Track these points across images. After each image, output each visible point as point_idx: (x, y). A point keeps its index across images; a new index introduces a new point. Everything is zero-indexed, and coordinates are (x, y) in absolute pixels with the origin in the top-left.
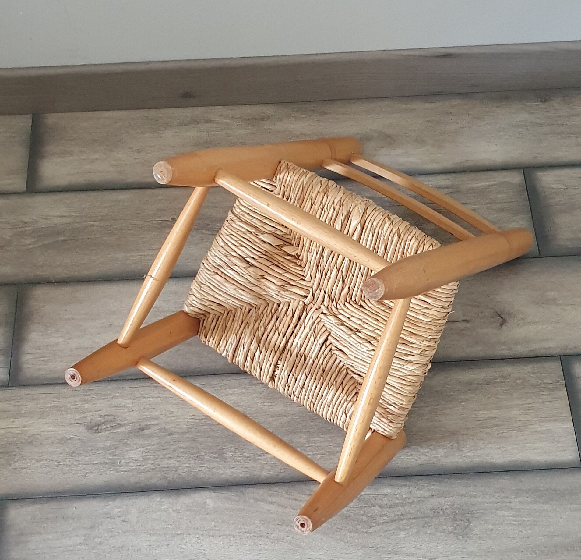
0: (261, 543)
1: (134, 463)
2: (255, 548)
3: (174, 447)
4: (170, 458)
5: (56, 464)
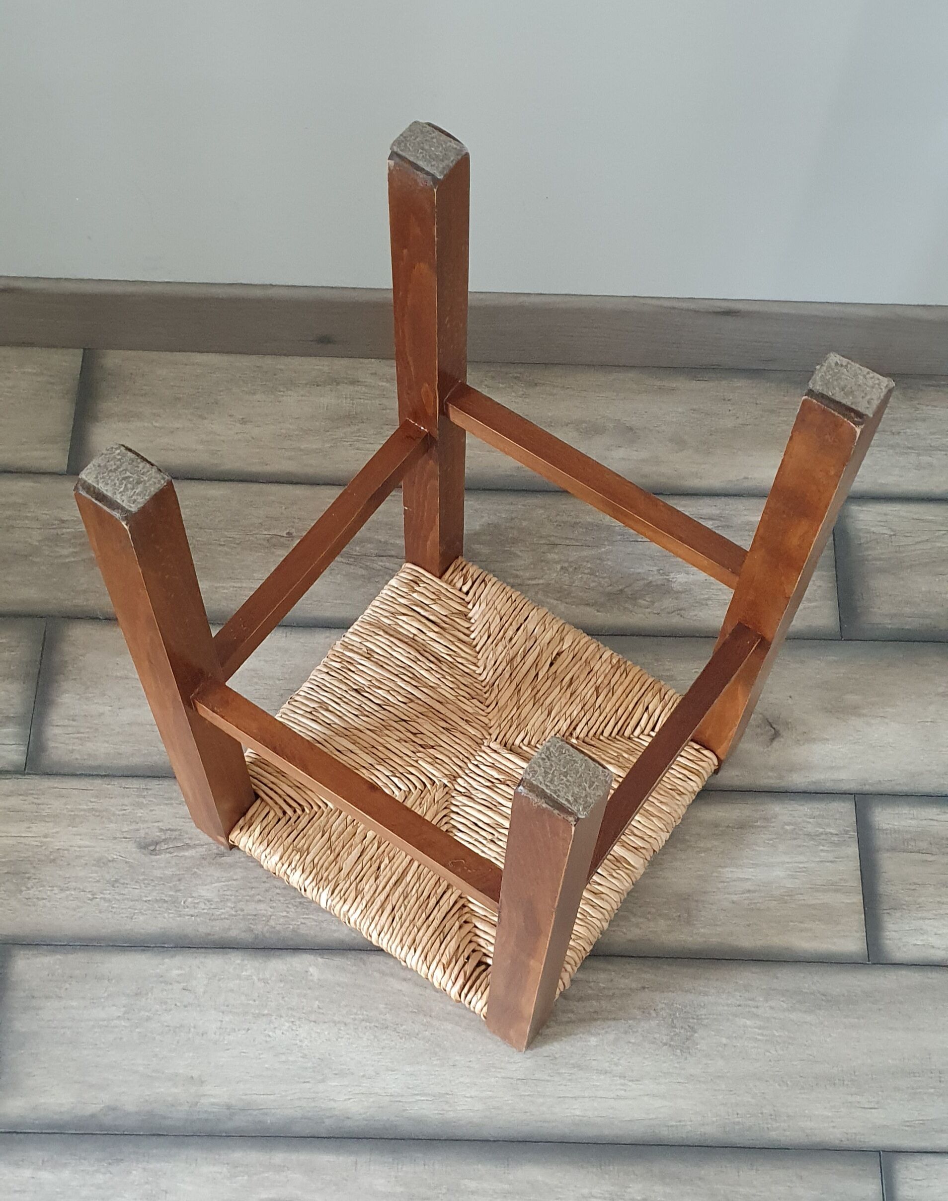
0: (384, 1037)
1: (205, 904)
2: (374, 1044)
3: (267, 885)
4: (260, 901)
5: (90, 896)
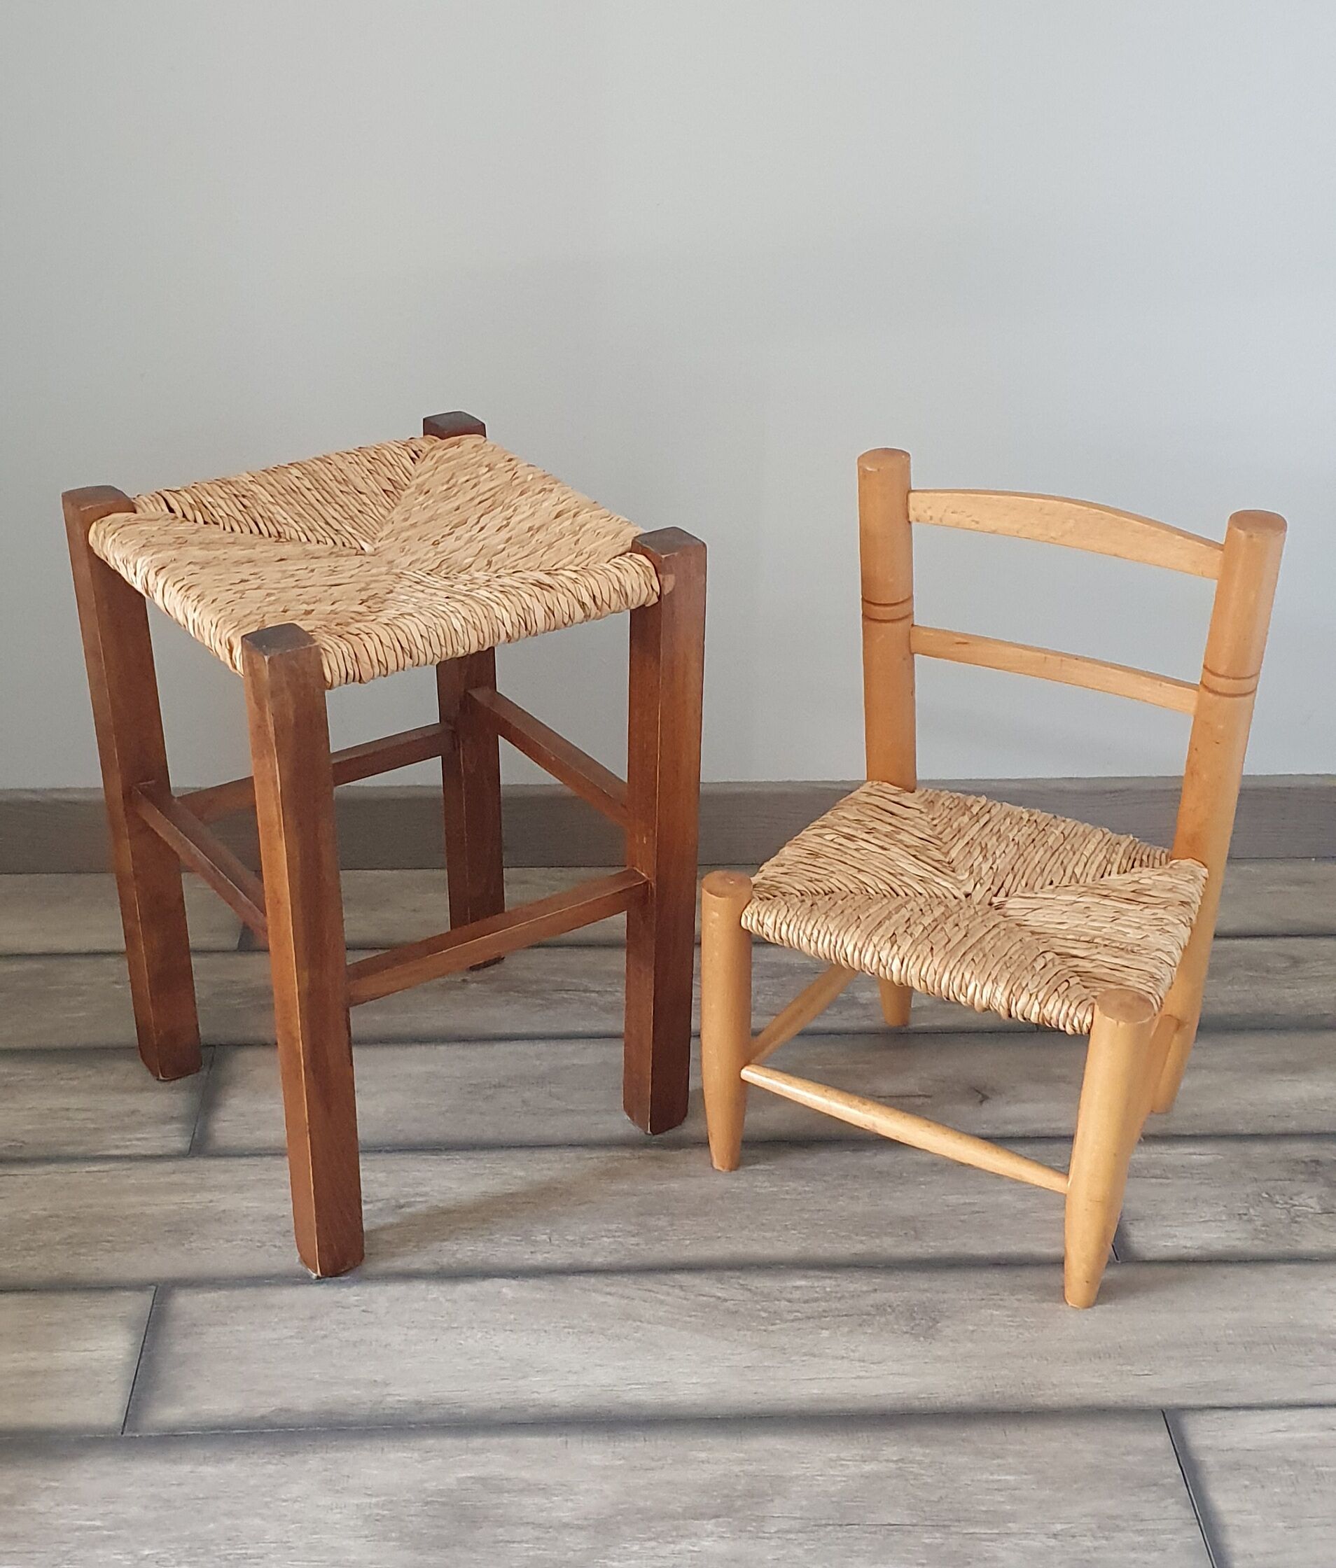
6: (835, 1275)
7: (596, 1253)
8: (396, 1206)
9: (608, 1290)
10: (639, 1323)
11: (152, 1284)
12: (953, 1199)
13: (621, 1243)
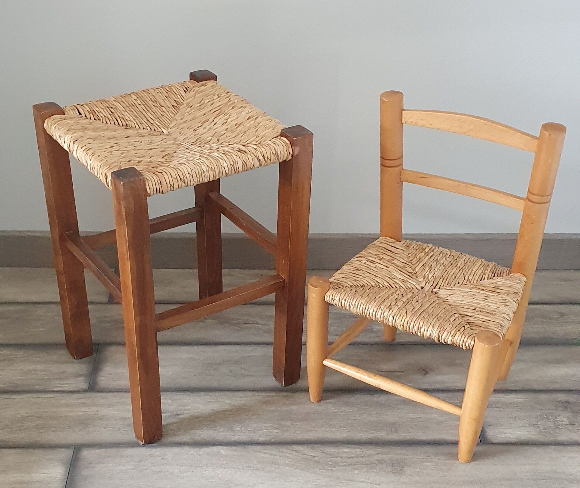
6: (361, 447)
7: (260, 436)
8: (176, 415)
9: (265, 451)
10: (278, 466)
11: (73, 446)
12: (412, 416)
13: (271, 432)
